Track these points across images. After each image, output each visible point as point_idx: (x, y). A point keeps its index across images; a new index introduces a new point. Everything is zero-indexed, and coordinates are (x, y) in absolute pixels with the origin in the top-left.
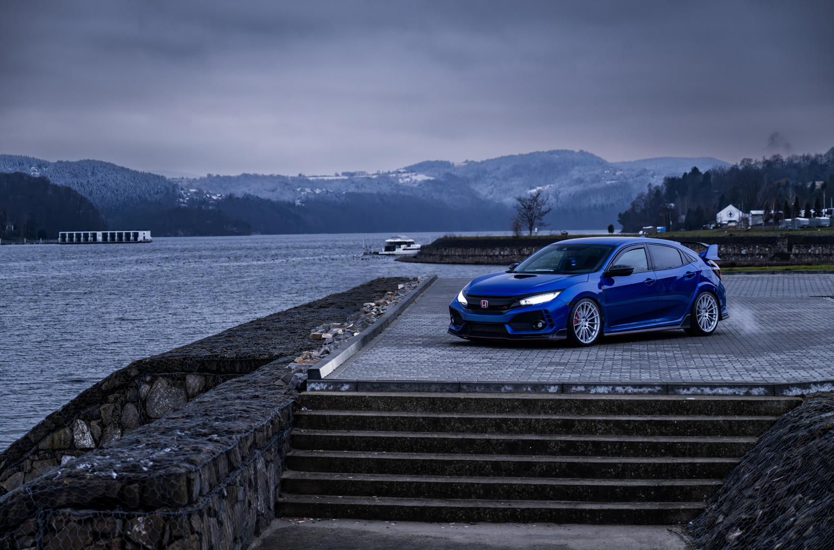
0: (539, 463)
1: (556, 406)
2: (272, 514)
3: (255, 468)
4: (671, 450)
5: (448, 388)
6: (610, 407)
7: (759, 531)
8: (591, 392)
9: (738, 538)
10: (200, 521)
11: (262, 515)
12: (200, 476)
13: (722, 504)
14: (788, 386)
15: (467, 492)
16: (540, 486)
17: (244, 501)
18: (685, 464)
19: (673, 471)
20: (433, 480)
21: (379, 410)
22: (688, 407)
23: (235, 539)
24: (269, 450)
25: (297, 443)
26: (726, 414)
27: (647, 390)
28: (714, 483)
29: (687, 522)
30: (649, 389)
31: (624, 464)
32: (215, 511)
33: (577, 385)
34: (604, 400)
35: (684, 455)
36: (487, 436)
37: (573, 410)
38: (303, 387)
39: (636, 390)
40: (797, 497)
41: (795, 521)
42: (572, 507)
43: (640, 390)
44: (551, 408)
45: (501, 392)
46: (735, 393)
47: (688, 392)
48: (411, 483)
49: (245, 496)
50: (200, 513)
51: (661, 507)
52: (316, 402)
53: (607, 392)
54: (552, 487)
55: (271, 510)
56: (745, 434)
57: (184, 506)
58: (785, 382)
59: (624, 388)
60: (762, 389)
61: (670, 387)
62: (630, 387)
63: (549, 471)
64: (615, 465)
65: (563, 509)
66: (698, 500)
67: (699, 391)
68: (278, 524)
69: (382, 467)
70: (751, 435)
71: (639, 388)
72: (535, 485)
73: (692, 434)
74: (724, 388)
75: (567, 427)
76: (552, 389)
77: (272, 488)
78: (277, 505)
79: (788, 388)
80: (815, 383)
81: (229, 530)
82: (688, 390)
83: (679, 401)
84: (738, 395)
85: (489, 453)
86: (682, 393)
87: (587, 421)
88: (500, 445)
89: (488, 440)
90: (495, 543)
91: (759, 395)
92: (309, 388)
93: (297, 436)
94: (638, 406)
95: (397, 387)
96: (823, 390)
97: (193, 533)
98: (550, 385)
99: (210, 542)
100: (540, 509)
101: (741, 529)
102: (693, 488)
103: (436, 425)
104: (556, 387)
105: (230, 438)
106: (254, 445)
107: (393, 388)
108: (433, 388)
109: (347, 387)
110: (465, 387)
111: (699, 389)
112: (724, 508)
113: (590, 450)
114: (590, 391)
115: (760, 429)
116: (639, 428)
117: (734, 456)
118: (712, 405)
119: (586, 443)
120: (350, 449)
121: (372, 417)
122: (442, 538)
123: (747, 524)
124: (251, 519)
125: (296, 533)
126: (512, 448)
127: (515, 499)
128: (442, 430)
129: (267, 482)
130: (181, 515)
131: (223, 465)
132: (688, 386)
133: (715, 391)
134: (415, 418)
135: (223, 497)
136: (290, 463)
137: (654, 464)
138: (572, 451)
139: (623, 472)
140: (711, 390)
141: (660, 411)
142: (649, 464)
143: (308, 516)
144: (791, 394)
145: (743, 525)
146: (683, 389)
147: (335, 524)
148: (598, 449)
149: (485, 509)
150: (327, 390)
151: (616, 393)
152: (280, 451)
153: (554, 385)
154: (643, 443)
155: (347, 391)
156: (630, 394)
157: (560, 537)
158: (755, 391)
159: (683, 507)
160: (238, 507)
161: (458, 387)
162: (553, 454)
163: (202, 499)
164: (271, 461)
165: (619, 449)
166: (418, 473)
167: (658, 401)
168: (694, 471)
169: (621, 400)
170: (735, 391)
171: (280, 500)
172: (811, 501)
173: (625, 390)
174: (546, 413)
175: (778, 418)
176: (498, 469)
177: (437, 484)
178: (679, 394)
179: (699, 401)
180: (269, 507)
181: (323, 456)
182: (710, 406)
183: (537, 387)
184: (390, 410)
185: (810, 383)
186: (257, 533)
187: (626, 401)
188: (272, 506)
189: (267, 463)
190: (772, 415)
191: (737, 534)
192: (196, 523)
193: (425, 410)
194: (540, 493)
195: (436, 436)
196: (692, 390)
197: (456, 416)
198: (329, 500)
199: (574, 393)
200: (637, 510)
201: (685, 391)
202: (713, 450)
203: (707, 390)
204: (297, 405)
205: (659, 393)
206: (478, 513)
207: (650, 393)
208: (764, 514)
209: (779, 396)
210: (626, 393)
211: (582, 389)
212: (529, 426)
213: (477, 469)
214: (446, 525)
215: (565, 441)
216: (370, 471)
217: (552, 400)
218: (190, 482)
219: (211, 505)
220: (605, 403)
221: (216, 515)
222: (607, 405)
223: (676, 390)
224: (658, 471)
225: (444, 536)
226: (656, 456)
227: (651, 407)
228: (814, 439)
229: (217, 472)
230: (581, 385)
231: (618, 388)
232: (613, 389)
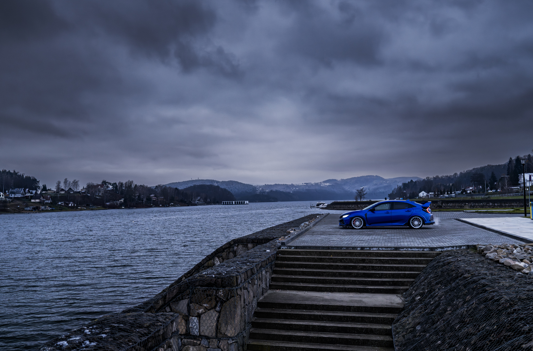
0: (354, 273)
1: (360, 254)
2: (268, 288)
3: (262, 274)
4: (397, 269)
5: (325, 248)
6: (377, 255)
7: (426, 297)
8: (371, 250)
9: (419, 299)
10: (240, 291)
11: (264, 289)
12: (241, 277)
13: (414, 287)
14: (437, 248)
15: (330, 282)
16: (354, 280)
17: (257, 284)
18: (402, 273)
19: (398, 276)
20: (320, 278)
21: (303, 255)
22: (403, 255)
23: (254, 297)
24: (267, 268)
25: (277, 265)
26: (416, 257)
27: (390, 249)
28: (412, 280)
29: (403, 293)
31: (382, 273)
32: (246, 288)
33: (366, 247)
34: (375, 252)
35: (402, 271)
36: (337, 264)
37: (365, 256)
38: (279, 248)
39: (386, 249)
40: (439, 286)
41: (438, 294)
42: (364, 287)
44: (358, 255)
45: (342, 250)
47: (403, 250)
48: (312, 279)
49: (258, 282)
50: (241, 289)
51: (394, 288)
52: (284, 252)
53: (376, 250)
54: (358, 280)
55: (267, 287)
56: (422, 264)
57: (235, 286)
58: (436, 246)
59: (382, 248)
60: (428, 249)
61: (397, 248)
62: (384, 248)
63: (357, 275)
64: (379, 273)
65: (361, 288)
66: (407, 285)
67: (407, 250)
68: (270, 292)
69: (303, 273)
70: (424, 264)
72: (353, 280)
73: (405, 264)
74: (415, 249)
75: (363, 261)
76: (359, 249)
77: (268, 280)
78: (270, 285)
79: (437, 249)
80: (446, 247)
81: (252, 294)
82: (403, 249)
83: (400, 253)
84: (420, 251)
85: (338, 269)
87: (370, 259)
88: (341, 267)
89: (338, 265)
90: (338, 299)
91: (427, 251)
92: (281, 248)
93: (277, 263)
94: (387, 254)
95: (309, 248)
96: (448, 249)
97: (238, 295)
98: (358, 247)
99: (244, 298)
100: (354, 288)
101: (420, 296)
102: (405, 282)
103: (321, 260)
105: (253, 264)
106: (261, 267)
107: (308, 248)
108: (320, 248)
109: (293, 248)
110: (331, 248)
112: (415, 289)
113: (371, 269)
115: (427, 262)
116: (387, 262)
117: (419, 271)
119: (369, 266)
120: (294, 267)
121: (301, 257)
122: (321, 297)
123: (422, 294)
124: (260, 290)
125: (275, 294)
126: (345, 268)
127: (346, 284)
128: (323, 262)
129: (266, 278)
130: (234, 289)
131: (249, 273)
132: (403, 248)
133: (412, 249)
134: (314, 258)
135: (249, 283)
136: (274, 272)
137: (392, 273)
138: (365, 269)
139: (381, 276)
141: (394, 256)
142: (390, 273)
143: (280, 289)
144: (438, 250)
145: (420, 294)
146: (402, 249)
147: (288, 292)
148: (373, 268)
149: (336, 287)
150: (287, 249)
151: (379, 250)
152: (271, 268)
153: (359, 247)
154: (388, 266)
155: (293, 249)
157: (360, 297)
158: (425, 250)
159: (401, 288)
160: (255, 286)
161: (328, 248)
162: (359, 270)
163: (241, 284)
164: (268, 271)
165: (380, 269)
166: (315, 276)
167: (393, 253)
168: (405, 276)
170: (419, 249)
171: (271, 284)
172: (443, 287)
174: (356, 256)
175: (433, 258)
176: (341, 275)
177: (321, 279)
178: (400, 251)
179: (407, 253)
180: (267, 286)
181: (285, 270)
182: (410, 254)
183: (354, 248)
184: (307, 255)
185: (444, 247)
186: (263, 294)
187: (382, 253)
188: (268, 285)
189: (266, 272)
190: (431, 257)
191: (419, 298)
192: (239, 292)
193: (318, 255)
194: (354, 283)
195: (321, 264)
196: (404, 249)
197: (327, 257)
198: (287, 284)
199: (365, 250)
200: (386, 289)
201: (402, 250)
202: (411, 269)
203: (410, 249)
204: (277, 253)
205: (394, 250)
206: (334, 289)
207: (391, 250)
208: (428, 291)
209: (433, 251)
210: (383, 250)
211: (368, 249)
212: (351, 261)
213: (334, 275)
214: (324, 292)
215: (362, 266)
216: (300, 275)
217: (358, 252)
218: (237, 279)
219: (245, 286)
221: (247, 289)
223: (399, 249)
224: (393, 276)
225: (322, 296)
226: (392, 271)
227: (391, 255)
228: (445, 266)
229: (247, 275)
230: (368, 247)
231: (380, 249)
232: (378, 249)
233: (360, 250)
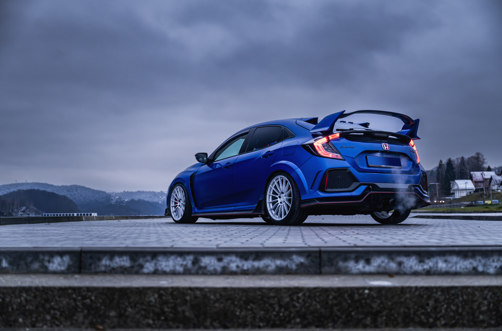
6: (175, 308)
8: (145, 270)
22: (375, 305)
27: (272, 264)
30: (279, 262)
33: (112, 253)
39: (247, 265)
43: (256, 264)
44: (23, 311)
46: (475, 269)
47: (368, 269)
53: (181, 269)
59: (220, 260)
61: (325, 257)
62: (234, 258)
71: (254, 260)
74: (449, 258)
76: (56, 264)
82: (368, 262)
83: (352, 291)
84: (484, 274)
86: (354, 271)
94: (247, 303)
98: (52, 254)
104: (66, 259)
111: (392, 260)
114: (141, 266)
118: (437, 301)
133: (429, 264)
140: (421, 261)
141: (303, 317)
146: (357, 261)
151: (203, 272)
153: (61, 253)
156: (233, 273)
167: (298, 290)
169: (201, 289)
170: (475, 264)
173: (221, 264)
179: (403, 290)
182: (431, 303)
196: (377, 262)
199: (104, 273)
201: (361, 266)
203: (412, 263)
205: (300, 271)
207: (281, 271)
210: (225, 272)
211: (125, 262)
220: (160, 296)
222: (166, 303)
223: (341, 264)
227: (280, 306)
230: (121, 253)
231: (206, 261)
232: (195, 262)
233: (68, 272)
